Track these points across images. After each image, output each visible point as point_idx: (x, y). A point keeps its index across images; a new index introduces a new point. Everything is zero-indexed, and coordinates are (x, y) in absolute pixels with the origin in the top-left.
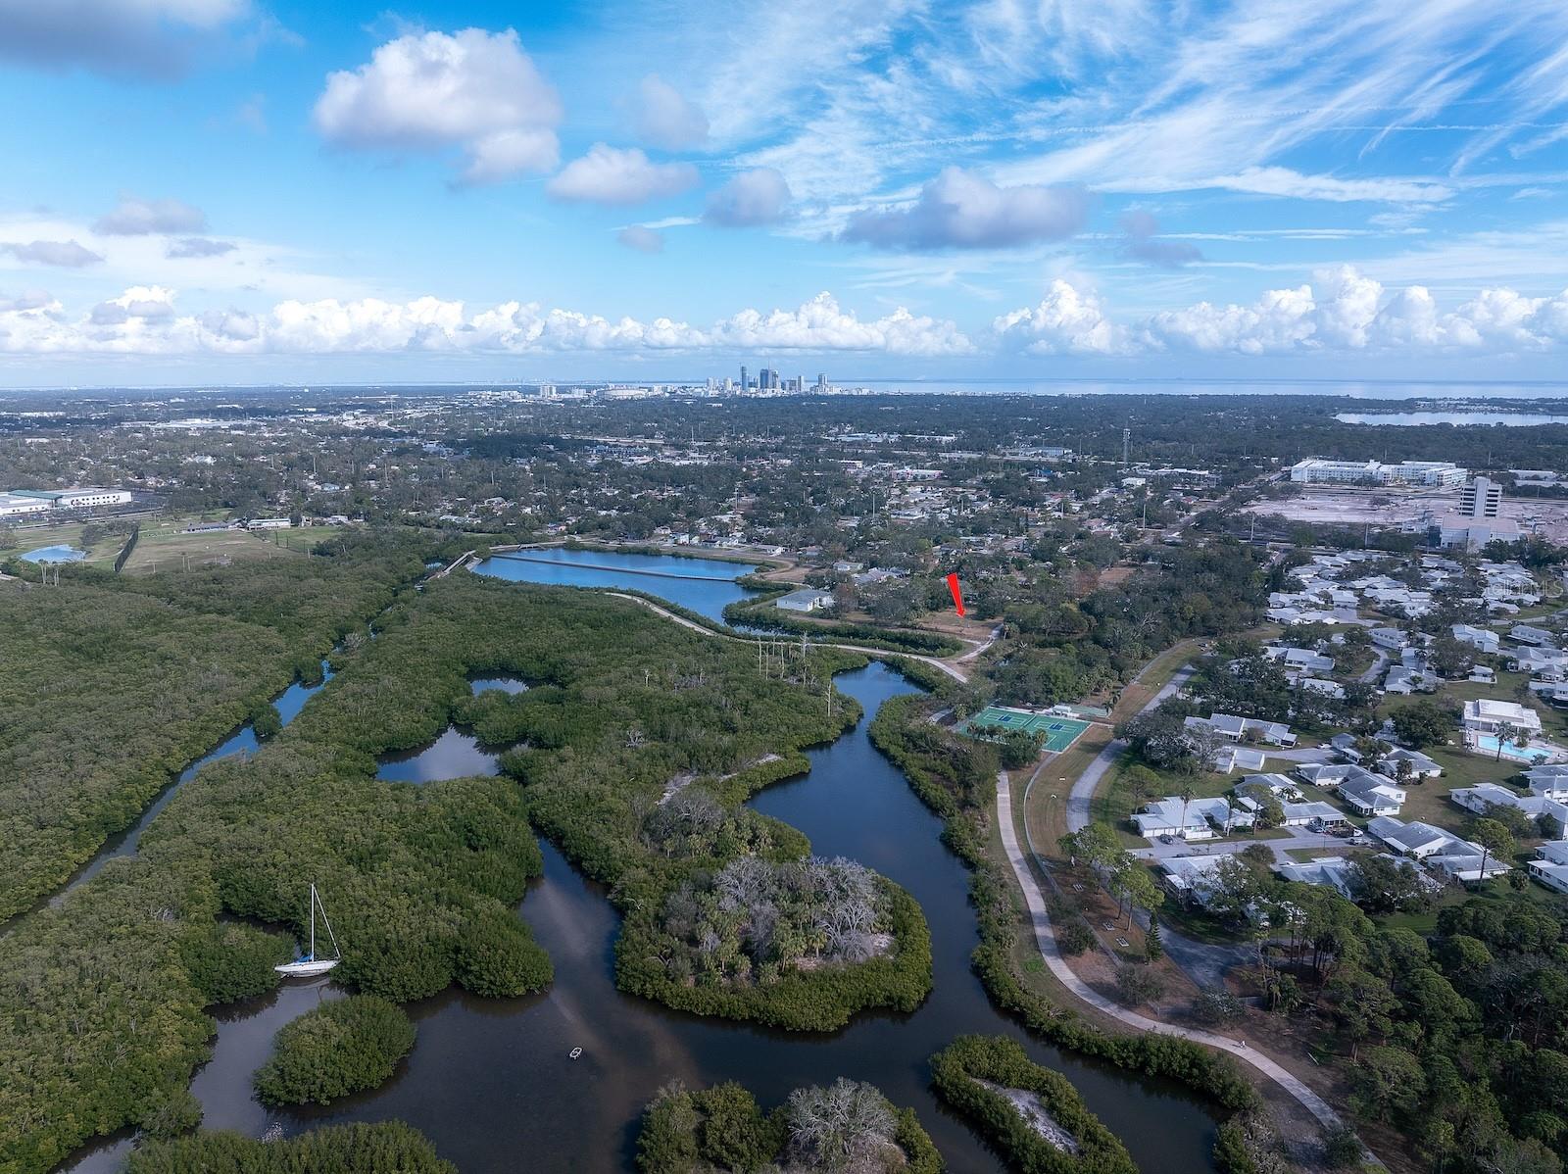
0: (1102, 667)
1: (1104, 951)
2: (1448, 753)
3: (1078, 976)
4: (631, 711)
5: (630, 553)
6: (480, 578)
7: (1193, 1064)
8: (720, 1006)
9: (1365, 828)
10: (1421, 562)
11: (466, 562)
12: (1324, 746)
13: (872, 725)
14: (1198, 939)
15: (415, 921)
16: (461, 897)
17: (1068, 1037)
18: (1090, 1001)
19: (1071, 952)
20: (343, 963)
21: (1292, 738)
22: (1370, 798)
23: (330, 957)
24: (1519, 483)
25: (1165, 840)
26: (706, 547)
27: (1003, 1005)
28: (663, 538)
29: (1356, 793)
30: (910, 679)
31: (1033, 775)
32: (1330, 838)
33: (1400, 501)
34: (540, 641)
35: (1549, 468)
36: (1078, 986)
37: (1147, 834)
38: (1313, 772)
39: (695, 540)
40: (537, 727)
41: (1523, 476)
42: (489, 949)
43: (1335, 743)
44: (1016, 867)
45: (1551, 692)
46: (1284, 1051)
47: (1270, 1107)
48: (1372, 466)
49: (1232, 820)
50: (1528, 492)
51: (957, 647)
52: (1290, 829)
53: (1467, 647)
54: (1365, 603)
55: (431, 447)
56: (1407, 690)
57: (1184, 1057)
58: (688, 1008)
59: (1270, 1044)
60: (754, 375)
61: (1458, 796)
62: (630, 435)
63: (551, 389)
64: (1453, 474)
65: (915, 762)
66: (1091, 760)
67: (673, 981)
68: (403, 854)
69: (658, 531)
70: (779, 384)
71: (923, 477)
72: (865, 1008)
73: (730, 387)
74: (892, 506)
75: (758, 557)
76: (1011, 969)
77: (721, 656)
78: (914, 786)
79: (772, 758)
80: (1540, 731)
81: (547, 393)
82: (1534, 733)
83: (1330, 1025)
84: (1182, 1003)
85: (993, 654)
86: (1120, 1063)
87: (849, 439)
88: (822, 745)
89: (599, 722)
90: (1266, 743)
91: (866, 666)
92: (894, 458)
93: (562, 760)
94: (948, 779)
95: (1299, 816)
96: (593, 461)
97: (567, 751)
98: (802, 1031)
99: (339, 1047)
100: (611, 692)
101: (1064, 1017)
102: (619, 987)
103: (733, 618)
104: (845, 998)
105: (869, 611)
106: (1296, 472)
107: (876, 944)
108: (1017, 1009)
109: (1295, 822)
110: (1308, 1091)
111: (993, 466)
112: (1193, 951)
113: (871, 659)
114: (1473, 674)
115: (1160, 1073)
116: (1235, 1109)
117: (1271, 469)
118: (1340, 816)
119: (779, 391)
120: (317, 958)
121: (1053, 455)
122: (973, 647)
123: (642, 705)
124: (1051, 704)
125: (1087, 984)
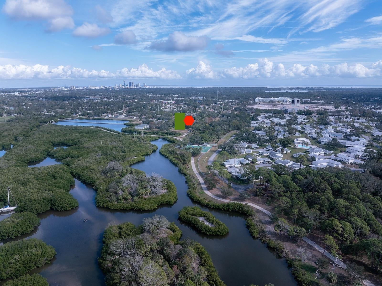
0: (215, 135)
1: (218, 188)
2: (291, 148)
3: (212, 194)
4: (98, 149)
5: (96, 119)
6: (55, 125)
7: (240, 207)
8: (124, 207)
9: (275, 162)
10: (284, 115)
11: (51, 123)
12: (265, 148)
13: (160, 150)
14: (239, 185)
15: (39, 195)
16: (52, 189)
17: (211, 205)
18: (215, 198)
19: (210, 189)
20: (18, 207)
21: (258, 147)
22: (276, 156)
23: (14, 206)
24: (303, 101)
25: (231, 167)
26: (116, 118)
27: (195, 201)
28: (104, 116)
29: (273, 156)
30: (169, 141)
31: (199, 157)
32: (267, 164)
33: (279, 105)
34: (73, 137)
35: (309, 99)
36: (212, 196)
37: (226, 166)
38: (263, 153)
39: (113, 116)
40: (72, 154)
41: (304, 100)
42: (60, 199)
43: (267, 147)
44: (196, 175)
45: (312, 136)
46: (260, 204)
47: (258, 214)
48: (272, 98)
49: (245, 162)
50: (305, 103)
51: (180, 134)
52: (258, 163)
53: (294, 129)
54: (272, 122)
55: (41, 99)
56: (282, 137)
57: (238, 206)
58: (115, 208)
59: (257, 203)
60: (127, 83)
61: (294, 155)
62: (95, 96)
63: (73, 87)
64: (290, 100)
65: (171, 156)
66: (213, 154)
67: (111, 202)
68: (35, 181)
69: (103, 115)
70: (134, 86)
71: (170, 103)
72: (161, 204)
73: (121, 86)
74: (163, 109)
75: (130, 119)
76: (197, 194)
77: (121, 138)
78: (171, 161)
79: (135, 158)
80: (310, 143)
81: (73, 88)
82: (309, 144)
83: (270, 198)
84: (237, 197)
85: (189, 135)
86: (223, 209)
87: (151, 96)
88: (148, 155)
89: (89, 152)
90: (252, 148)
91: (158, 139)
92: (163, 99)
93: (79, 160)
94: (179, 159)
95: (260, 161)
96: (86, 101)
97: (81, 158)
98: (145, 210)
99: (17, 224)
100: (92, 146)
101: (209, 202)
102: (97, 206)
103: (124, 131)
104: (156, 202)
105: (158, 128)
106: (256, 100)
107: (163, 192)
108: (198, 201)
109: (259, 162)
110: (266, 210)
111: (187, 101)
112: (238, 187)
113: (159, 138)
114: (296, 134)
115: (232, 211)
116: (250, 215)
117: (250, 100)
118: (269, 160)
119: (134, 87)
120: (10, 206)
121: (201, 98)
122: (184, 134)
123: (101, 148)
124: (203, 144)
125: (215, 195)
